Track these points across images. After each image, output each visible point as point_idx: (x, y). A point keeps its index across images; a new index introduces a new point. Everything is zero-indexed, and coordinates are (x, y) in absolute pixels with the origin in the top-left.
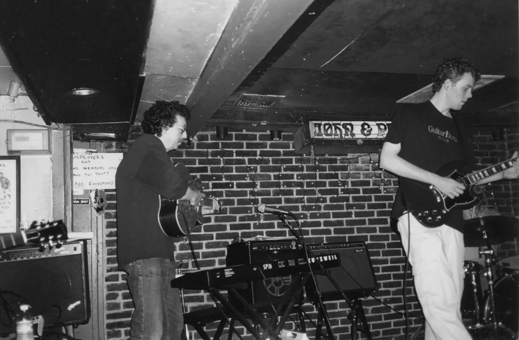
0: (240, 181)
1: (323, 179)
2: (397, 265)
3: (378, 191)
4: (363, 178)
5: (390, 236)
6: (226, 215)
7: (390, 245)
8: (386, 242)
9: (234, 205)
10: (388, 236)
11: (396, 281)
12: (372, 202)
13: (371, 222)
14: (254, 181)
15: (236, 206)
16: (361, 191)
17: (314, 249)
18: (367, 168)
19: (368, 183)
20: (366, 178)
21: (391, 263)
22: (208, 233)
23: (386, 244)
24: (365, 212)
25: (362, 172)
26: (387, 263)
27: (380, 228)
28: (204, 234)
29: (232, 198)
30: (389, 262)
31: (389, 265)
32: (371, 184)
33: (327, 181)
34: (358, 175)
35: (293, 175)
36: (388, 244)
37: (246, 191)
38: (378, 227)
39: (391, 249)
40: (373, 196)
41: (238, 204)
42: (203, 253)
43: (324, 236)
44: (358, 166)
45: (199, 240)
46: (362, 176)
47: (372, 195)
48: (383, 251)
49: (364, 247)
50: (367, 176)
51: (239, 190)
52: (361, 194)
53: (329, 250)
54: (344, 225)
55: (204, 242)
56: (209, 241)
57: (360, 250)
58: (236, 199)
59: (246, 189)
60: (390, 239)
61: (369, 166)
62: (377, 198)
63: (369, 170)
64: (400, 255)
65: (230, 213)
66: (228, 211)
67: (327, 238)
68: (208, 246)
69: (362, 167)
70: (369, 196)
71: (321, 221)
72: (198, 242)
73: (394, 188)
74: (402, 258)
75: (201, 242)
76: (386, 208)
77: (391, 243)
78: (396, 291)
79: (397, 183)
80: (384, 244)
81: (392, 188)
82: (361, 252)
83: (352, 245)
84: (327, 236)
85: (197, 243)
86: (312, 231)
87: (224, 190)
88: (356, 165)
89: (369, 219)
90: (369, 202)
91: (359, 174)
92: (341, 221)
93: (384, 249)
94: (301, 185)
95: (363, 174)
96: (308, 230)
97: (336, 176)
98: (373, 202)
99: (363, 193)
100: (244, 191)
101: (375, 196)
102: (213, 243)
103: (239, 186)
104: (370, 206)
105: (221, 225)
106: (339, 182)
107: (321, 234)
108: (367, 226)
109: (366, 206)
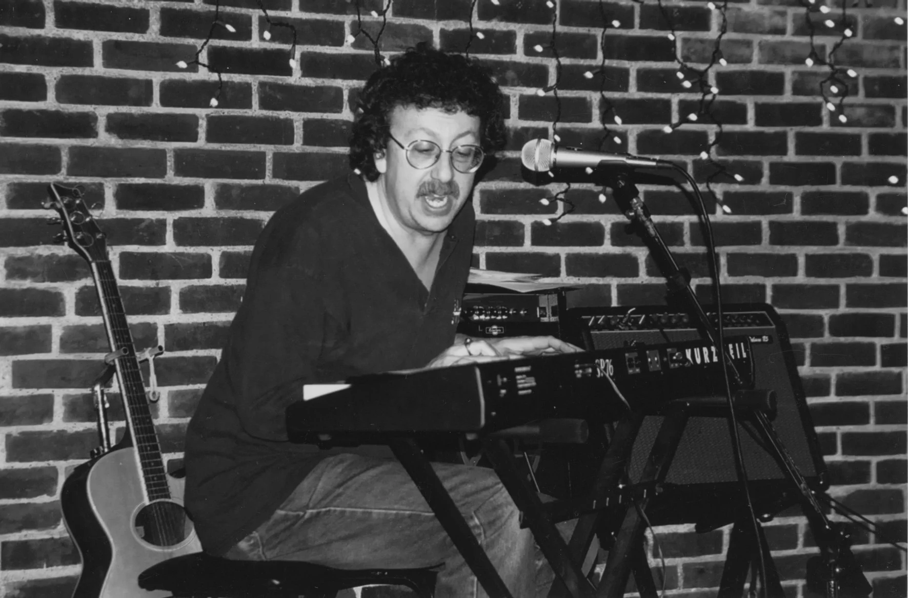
0: (318, 49)
1: (620, 57)
2: (858, 399)
3: (812, 114)
4: (760, 62)
5: (843, 291)
6: (259, 182)
7: (840, 325)
8: (826, 314)
9: (290, 141)
10: (836, 288)
11: (852, 459)
12: (786, 159)
13: (781, 234)
14: (377, 51)
15: (297, 146)
16: (751, 114)
17: (600, 328)
18: (777, 21)
19: (774, 83)
20: (770, 62)
21: (838, 394)
22: (191, 250)
23: (826, 320)
24: (762, 195)
25: (756, 39)
26: (826, 393)
27: (809, 258)
28: (175, 254)
29: (283, 114)
30: (833, 389)
31: (833, 398)
32: (788, 86)
33: (633, 67)
34: (744, 51)
35: (511, 35)
36: (833, 318)
37: (339, 91)
38: (801, 253)
39: (842, 339)
40: (791, 132)
41: (307, 141)
42: (171, 329)
43: (614, 282)
44: (747, 15)
45: (154, 277)
46: (756, 55)
47: (788, 129)
48: (814, 346)
49: (774, 327)
50: (774, 54)
51: (309, 82)
52: (750, 126)
53: (664, 334)
54: (682, 244)
55: (176, 286)
56: (195, 282)
57: (760, 337)
58: (298, 118)
59: (338, 83)
60: (843, 301)
61: (783, 14)
62: (806, 144)
63: (781, 31)
64: (873, 363)
65: (275, 175)
66: (269, 165)
67: (621, 289)
68: (190, 302)
69: (762, 16)
70: (776, 134)
71: (603, 222)
72: (151, 283)
73: (868, 106)
74: (875, 374)
75: (163, 283)
76: (833, 182)
77: (844, 317)
78: (850, 497)
79: (876, 88)
80: (820, 318)
81: (861, 106)
82: (762, 342)
83: (732, 317)
84: (623, 281)
85: (149, 289)
86: (571, 258)
87: (254, 80)
88: (739, 9)
89: (772, 224)
90: (775, 158)
91: (748, 44)
92: (673, 225)
93: (816, 340)
94: (536, 76)
95: (762, 46)
96: (557, 257)
97: (664, 50)
98: (791, 156)
99: (758, 122)
100: (330, 88)
101: (799, 136)
102: (206, 289)
103: (311, 65)
104: (781, 174)
105: (242, 221)
106: (680, 75)
107: (602, 275)
108: (764, 247)
109: (766, 172)
